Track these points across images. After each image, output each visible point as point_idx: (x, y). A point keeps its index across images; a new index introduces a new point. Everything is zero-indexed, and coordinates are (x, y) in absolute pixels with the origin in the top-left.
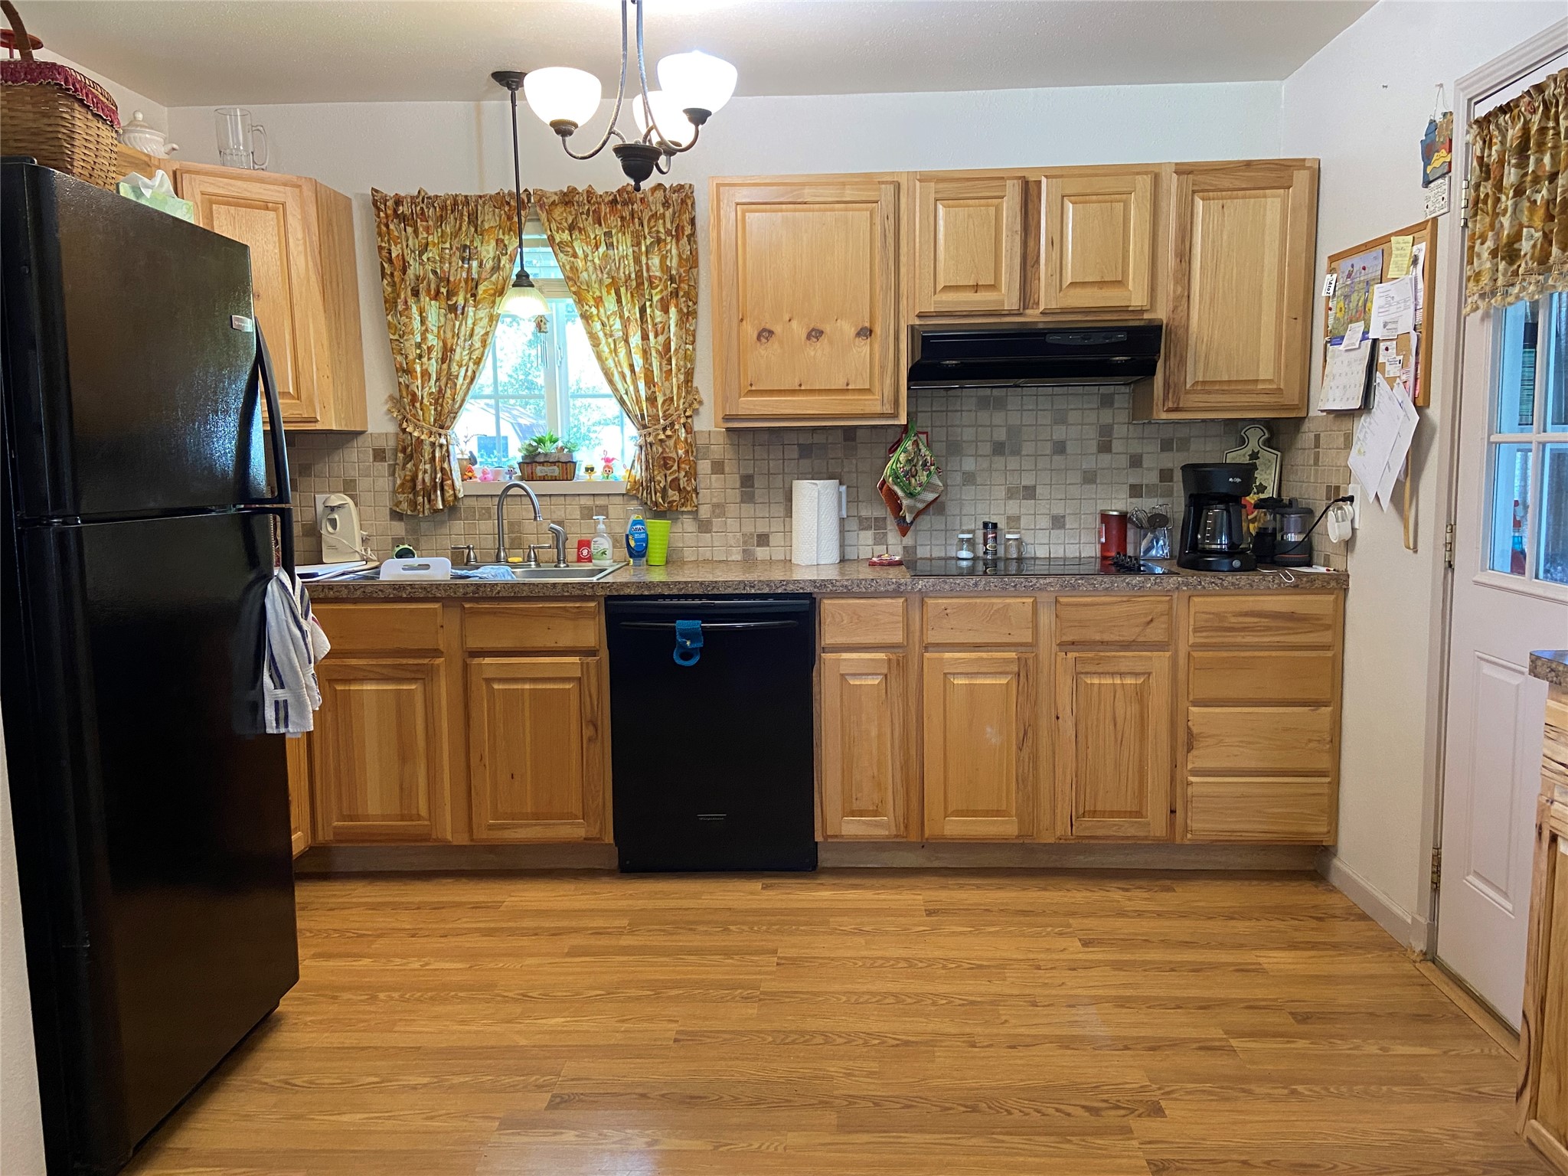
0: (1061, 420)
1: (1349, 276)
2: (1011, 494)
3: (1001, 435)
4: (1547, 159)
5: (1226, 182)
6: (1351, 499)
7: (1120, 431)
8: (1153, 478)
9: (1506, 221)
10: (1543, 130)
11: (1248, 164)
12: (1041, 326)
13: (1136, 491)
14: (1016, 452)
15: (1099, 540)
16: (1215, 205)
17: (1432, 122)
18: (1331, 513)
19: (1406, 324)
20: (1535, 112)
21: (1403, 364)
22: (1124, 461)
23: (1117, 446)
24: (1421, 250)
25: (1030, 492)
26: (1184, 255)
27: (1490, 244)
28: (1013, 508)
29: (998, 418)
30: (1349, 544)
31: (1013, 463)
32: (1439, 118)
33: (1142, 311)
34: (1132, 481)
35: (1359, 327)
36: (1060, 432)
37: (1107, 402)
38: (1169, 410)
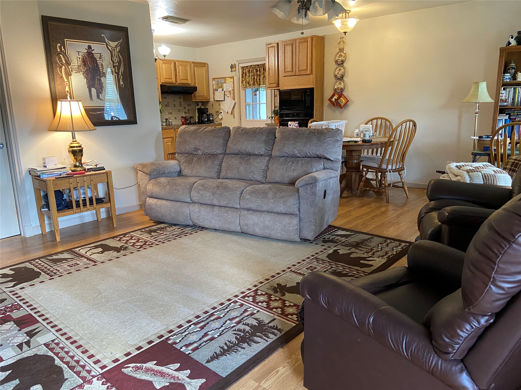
0: (174, 101)
1: (218, 81)
2: (169, 114)
3: (166, 103)
4: (253, 74)
5: (198, 65)
6: (221, 113)
7: (182, 103)
8: (187, 111)
9: (248, 79)
10: (252, 70)
11: (200, 63)
12: (178, 86)
13: (185, 113)
14: (169, 106)
15: (182, 121)
16: (197, 69)
17: (232, 64)
18: (220, 115)
19: (230, 89)
20: (251, 68)
21: (230, 94)
22: (183, 108)
23: (182, 105)
24: (232, 80)
25: (171, 113)
26: (195, 76)
27: (245, 81)
28: (169, 116)
29: (166, 100)
30: (222, 119)
31: (169, 108)
32: (233, 64)
33: (190, 84)
34: (185, 111)
35: (221, 89)
36: (174, 103)
37: (180, 98)
38: (195, 100)
